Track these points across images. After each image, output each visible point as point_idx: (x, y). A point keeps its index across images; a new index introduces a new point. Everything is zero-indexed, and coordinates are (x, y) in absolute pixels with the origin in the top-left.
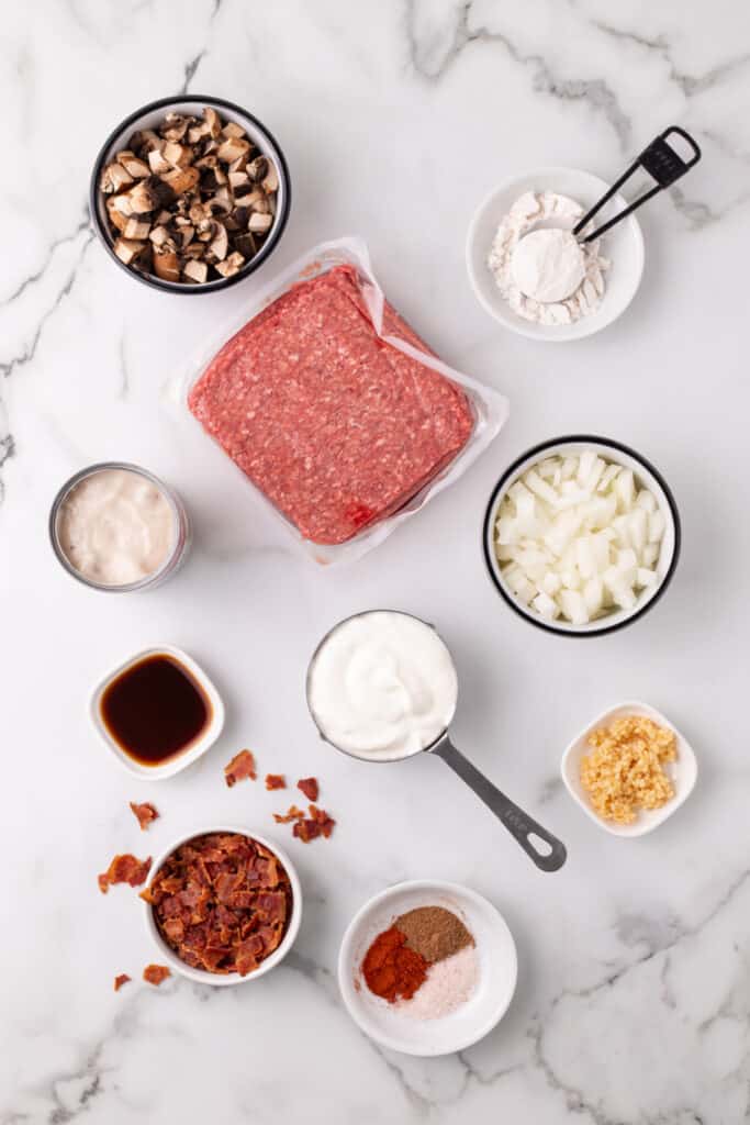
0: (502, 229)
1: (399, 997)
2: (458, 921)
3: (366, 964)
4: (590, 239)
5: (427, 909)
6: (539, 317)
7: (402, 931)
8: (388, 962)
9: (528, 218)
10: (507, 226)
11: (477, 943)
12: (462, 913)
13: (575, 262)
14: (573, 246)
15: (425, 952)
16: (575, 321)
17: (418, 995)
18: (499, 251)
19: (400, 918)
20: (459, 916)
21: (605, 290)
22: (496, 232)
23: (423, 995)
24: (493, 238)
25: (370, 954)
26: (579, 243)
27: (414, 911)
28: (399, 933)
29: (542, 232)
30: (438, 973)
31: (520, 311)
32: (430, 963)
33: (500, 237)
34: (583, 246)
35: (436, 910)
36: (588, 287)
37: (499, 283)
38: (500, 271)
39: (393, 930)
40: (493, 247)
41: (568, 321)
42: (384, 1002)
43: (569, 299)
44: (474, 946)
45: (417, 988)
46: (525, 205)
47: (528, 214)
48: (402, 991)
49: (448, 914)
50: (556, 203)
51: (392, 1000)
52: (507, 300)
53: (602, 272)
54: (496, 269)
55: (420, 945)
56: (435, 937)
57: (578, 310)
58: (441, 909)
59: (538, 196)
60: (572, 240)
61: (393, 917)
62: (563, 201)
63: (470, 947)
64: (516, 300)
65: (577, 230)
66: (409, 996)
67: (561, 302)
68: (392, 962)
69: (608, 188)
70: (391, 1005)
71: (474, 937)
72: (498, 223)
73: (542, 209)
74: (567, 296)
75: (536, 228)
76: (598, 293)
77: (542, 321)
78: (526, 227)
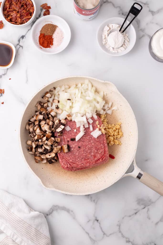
0: (103, 36)
1: (51, 46)
2: (52, 25)
3: (40, 43)
4: (123, 31)
5: (44, 26)
6: (118, 51)
7: (43, 33)
8: (43, 39)
9: (108, 31)
10: (104, 34)
11: (58, 26)
12: (51, 22)
13: (122, 37)
14: (120, 34)
15: (49, 34)
16: (126, 49)
17: (54, 43)
18: (104, 40)
19: (41, 31)
20: (51, 23)
21: (129, 40)
22: (102, 36)
23: (55, 42)
24: (102, 38)
25: (39, 41)
26: (121, 33)
27: (42, 28)
28: (42, 34)
29: (112, 33)
30: (55, 36)
31: (114, 51)
32: (52, 36)
33: (103, 37)
34: (122, 33)
35: (46, 25)
36: (126, 41)
37: (106, 47)
38: (106, 44)
39: (41, 34)
40: (103, 40)
41: (124, 50)
42: (48, 48)
43: (123, 45)
44: (58, 27)
45: (53, 41)
46: (106, 28)
47: (108, 30)
48: (50, 44)
49: (49, 24)
50: (112, 26)
51: (50, 47)
52: (109, 50)
53: (128, 37)
54: (105, 44)
55: (47, 33)
56: (49, 30)
57: (125, 47)
58: (47, 24)
59: (108, 26)
60: (120, 33)
61: (39, 32)
62: (114, 25)
63: (57, 28)
64: (111, 49)
65: (120, 31)
66: (52, 44)
67: (122, 46)
68: (44, 39)
69: (124, 20)
70: (50, 48)
71: (57, 25)
72: (102, 35)
73: (110, 28)
74: (122, 45)
75: (110, 33)
76: (128, 41)
77: (119, 52)
78: (108, 33)
